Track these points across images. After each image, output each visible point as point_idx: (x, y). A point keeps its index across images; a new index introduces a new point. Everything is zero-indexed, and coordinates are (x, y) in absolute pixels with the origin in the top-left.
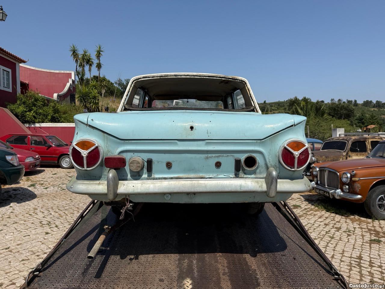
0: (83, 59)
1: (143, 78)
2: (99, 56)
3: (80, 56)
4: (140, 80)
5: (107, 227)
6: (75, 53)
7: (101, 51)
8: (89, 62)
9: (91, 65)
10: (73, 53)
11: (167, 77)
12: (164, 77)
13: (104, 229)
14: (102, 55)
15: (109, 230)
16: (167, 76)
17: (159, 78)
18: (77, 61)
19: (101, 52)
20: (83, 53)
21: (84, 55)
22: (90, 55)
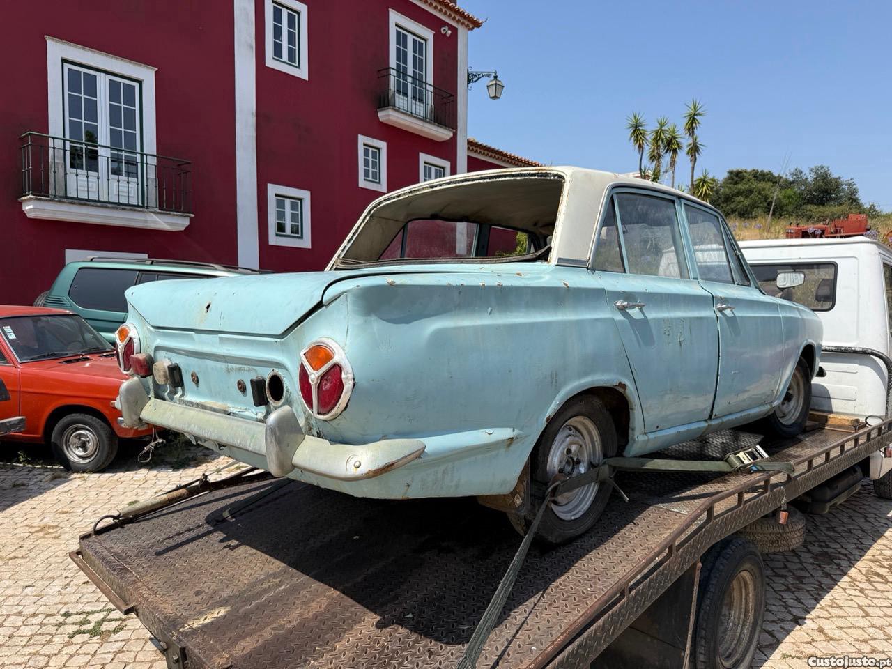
0: (656, 140)
2: (693, 128)
3: (650, 137)
6: (637, 132)
7: (697, 115)
8: (671, 145)
9: (675, 151)
10: (634, 131)
11: (418, 193)
14: (699, 123)
18: (641, 147)
19: (696, 117)
20: (657, 127)
21: (659, 133)
22: (674, 129)
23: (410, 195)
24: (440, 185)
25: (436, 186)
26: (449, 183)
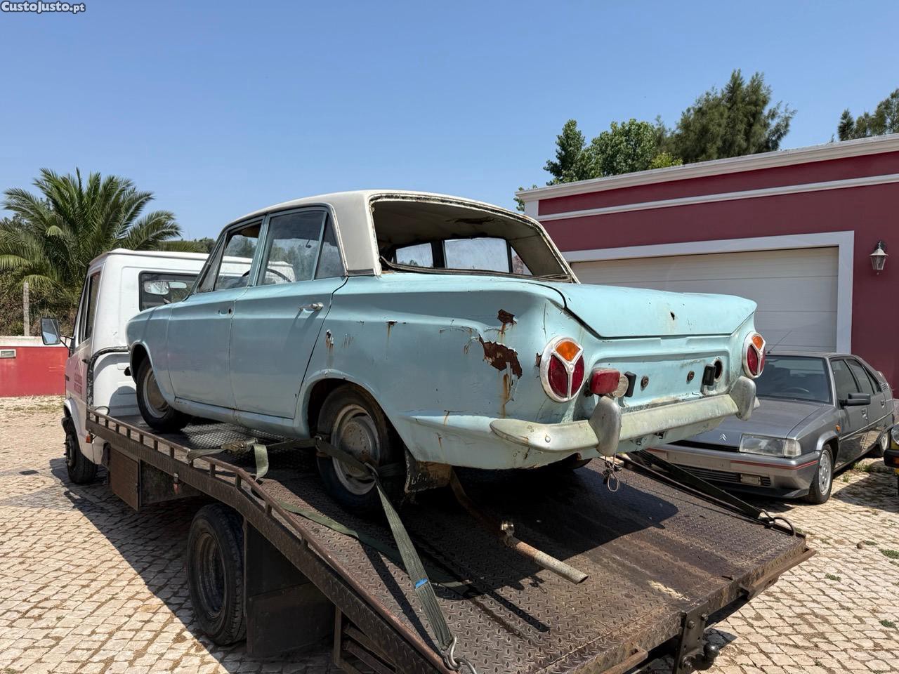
1: (386, 197)
4: (379, 200)
5: (506, 525)
11: (427, 202)
12: (424, 201)
13: (504, 531)
15: (513, 532)
16: (428, 199)
17: (414, 201)
23: (419, 201)
24: (451, 202)
25: (447, 201)
26: (459, 203)
